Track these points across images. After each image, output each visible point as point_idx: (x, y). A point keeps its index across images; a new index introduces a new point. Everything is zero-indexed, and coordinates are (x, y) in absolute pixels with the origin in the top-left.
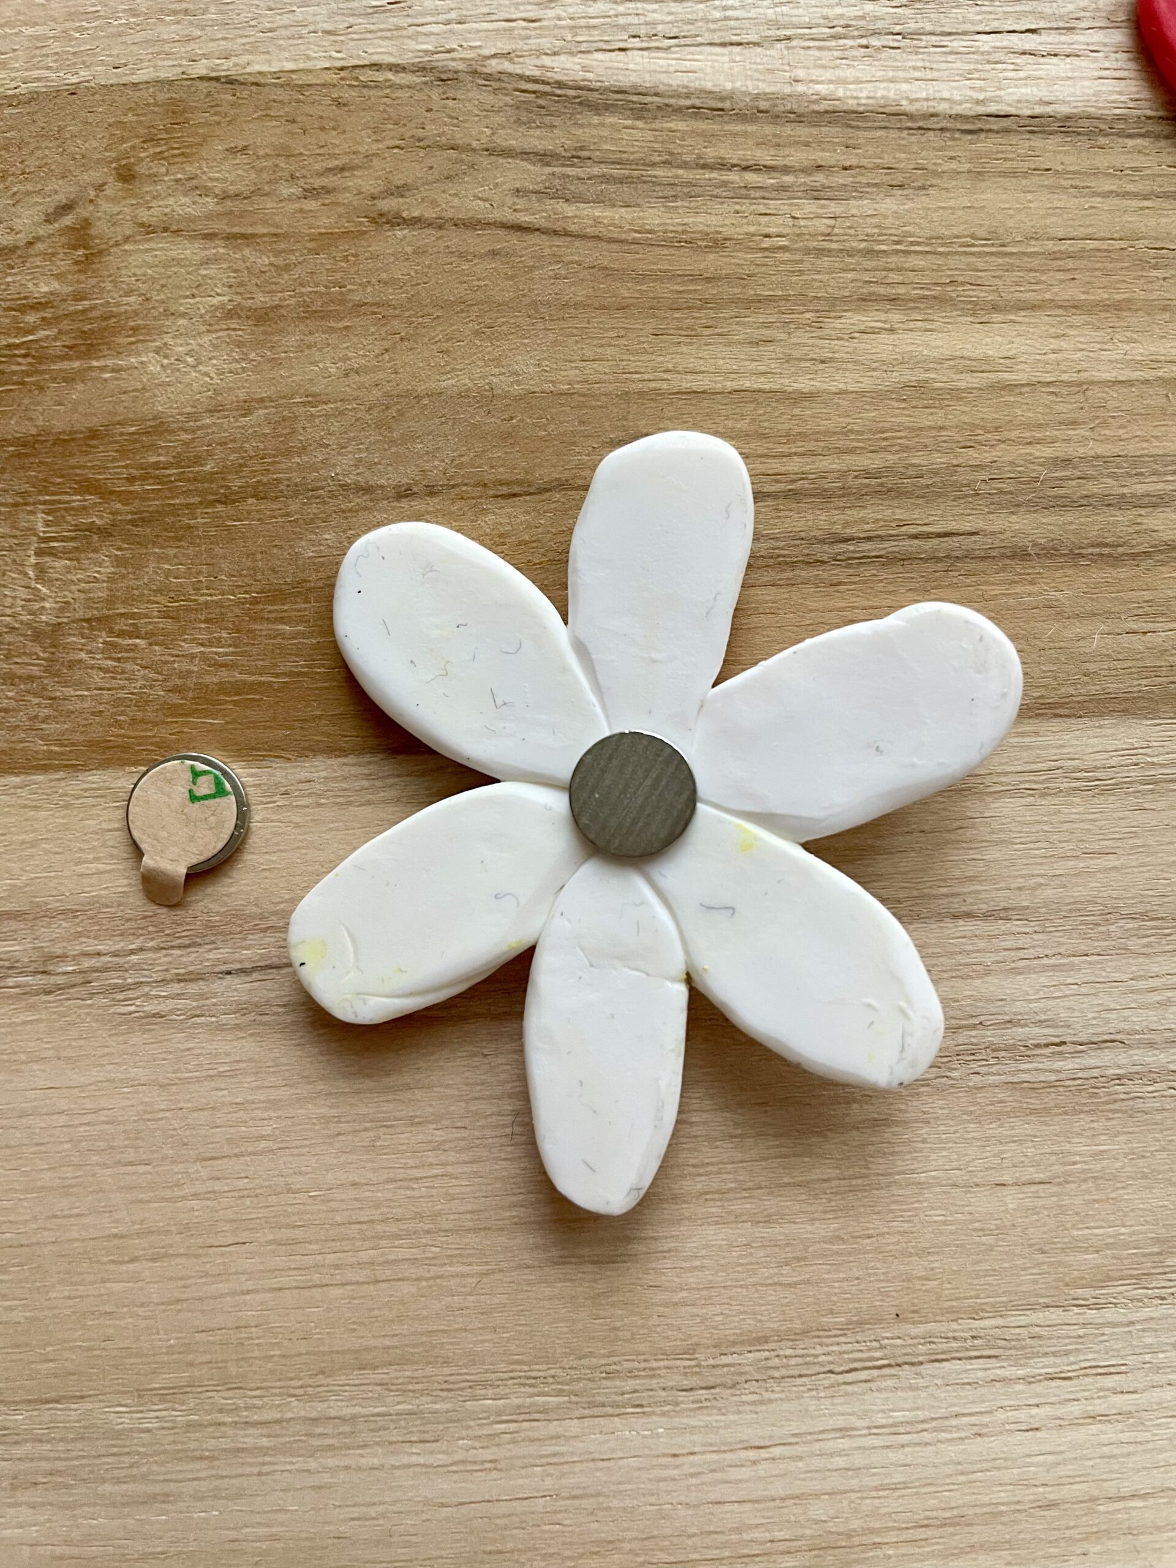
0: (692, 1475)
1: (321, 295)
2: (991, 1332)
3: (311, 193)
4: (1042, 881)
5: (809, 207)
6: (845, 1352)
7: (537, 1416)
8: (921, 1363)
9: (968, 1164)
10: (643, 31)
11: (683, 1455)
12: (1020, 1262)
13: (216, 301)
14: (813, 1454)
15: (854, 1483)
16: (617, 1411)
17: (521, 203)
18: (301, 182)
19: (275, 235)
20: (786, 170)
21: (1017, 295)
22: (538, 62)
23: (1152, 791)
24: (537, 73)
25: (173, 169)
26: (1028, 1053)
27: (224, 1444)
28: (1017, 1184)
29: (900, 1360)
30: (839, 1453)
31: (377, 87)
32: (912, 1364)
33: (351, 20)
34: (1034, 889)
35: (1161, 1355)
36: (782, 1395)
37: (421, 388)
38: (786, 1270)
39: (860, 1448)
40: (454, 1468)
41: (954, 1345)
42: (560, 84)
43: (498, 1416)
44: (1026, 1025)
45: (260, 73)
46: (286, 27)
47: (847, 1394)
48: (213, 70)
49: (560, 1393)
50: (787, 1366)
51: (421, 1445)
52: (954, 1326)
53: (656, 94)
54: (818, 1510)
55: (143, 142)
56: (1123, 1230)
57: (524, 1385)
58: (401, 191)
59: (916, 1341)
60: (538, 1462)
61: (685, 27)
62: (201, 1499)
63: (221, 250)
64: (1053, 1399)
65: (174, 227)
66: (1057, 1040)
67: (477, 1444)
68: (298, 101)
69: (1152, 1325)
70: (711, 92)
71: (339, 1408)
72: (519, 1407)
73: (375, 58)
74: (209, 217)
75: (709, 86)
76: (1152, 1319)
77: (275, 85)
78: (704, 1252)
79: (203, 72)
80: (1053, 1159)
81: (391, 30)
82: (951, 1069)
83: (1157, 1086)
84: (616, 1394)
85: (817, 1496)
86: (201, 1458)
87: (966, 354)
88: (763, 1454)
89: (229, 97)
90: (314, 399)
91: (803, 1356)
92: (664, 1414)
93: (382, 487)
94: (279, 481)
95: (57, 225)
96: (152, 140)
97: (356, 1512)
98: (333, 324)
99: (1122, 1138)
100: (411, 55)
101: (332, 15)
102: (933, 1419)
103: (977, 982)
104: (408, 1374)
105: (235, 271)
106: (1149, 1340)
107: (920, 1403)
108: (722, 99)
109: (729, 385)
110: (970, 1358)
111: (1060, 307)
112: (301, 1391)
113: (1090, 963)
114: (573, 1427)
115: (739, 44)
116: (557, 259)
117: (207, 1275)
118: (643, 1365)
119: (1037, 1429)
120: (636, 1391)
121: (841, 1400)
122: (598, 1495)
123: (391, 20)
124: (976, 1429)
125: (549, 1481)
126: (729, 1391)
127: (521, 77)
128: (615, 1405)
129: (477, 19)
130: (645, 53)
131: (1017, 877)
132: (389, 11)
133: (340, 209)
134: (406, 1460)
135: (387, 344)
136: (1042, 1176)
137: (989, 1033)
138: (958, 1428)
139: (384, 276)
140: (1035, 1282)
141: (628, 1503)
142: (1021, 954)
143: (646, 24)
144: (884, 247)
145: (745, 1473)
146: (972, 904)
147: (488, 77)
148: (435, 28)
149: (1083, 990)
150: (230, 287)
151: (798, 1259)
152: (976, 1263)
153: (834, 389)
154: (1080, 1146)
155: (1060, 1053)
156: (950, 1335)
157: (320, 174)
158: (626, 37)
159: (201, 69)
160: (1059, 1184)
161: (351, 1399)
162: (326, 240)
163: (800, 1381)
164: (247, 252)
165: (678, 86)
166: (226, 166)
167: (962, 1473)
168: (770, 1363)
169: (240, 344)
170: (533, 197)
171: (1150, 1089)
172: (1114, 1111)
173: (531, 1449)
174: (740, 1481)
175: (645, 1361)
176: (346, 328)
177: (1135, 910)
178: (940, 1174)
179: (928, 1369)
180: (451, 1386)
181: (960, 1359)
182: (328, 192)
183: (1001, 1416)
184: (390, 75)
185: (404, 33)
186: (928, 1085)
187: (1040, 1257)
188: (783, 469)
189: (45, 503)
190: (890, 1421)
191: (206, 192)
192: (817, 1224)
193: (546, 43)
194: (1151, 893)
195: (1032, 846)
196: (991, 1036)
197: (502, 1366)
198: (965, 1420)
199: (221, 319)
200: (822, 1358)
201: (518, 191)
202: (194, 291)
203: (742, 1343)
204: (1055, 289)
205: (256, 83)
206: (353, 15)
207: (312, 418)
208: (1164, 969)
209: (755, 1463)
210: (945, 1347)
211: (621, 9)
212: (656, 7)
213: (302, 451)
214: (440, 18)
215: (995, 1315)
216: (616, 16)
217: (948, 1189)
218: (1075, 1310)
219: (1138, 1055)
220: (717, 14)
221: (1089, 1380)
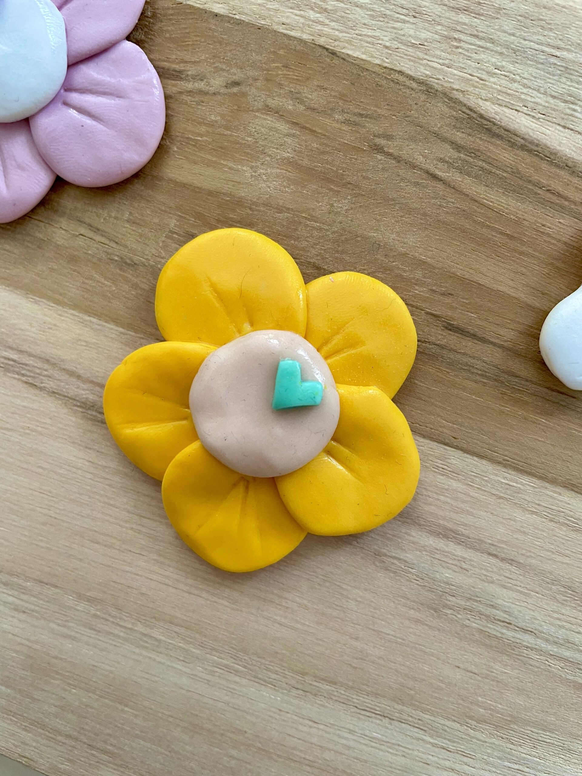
0: (284, 721)
1: (334, 171)
2: (427, 721)
3: (346, 122)
4: (533, 555)
5: (569, 220)
6: (365, 702)
7: (232, 671)
8: (393, 720)
9: (448, 653)
10: (530, 105)
11: (283, 711)
12: (451, 700)
13: (286, 155)
14: (335, 734)
15: (347, 752)
16: (265, 684)
17: (440, 165)
18: (345, 115)
19: (324, 135)
22: (476, 101)
24: (473, 106)
25: (291, 85)
26: (494, 621)
27: (106, 628)
28: (464, 669)
29: (386, 715)
30: (346, 739)
31: (398, 83)
32: (390, 719)
33: (399, 45)
34: (528, 557)
35: (491, 759)
36: (333, 707)
37: (359, 232)
38: (355, 661)
39: (354, 740)
40: (192, 676)
41: (410, 719)
42: (482, 116)
43: (217, 665)
44: (498, 610)
45: (348, 54)
46: (368, 36)
47: (359, 718)
48: (327, 44)
49: (245, 667)
50: (338, 697)
51: (182, 662)
52: (414, 712)
53: (523, 139)
54: (327, 755)
55: (283, 66)
56: (500, 706)
57: (232, 657)
58: (389, 137)
59: (395, 711)
60: (225, 688)
61: (551, 112)
62: (89, 645)
63: (298, 133)
64: (440, 756)
65: (281, 113)
66: (508, 621)
67: (204, 671)
68: (359, 75)
69: (494, 747)
70: (549, 148)
71: (156, 634)
72: (227, 665)
73: (404, 69)
74: (298, 115)
75: (549, 144)
76: (494, 744)
77: (353, 63)
78: (325, 640)
79: (322, 43)
80: (484, 667)
81: (415, 58)
82: (459, 614)
83: (541, 657)
84: (267, 677)
85: (330, 750)
86: (95, 630)
88: (315, 725)
89: (329, 61)
90: (313, 218)
91: (347, 696)
92: (282, 693)
93: (324, 269)
95: (229, 91)
96: (287, 67)
97: (147, 676)
98: (333, 187)
99: (517, 671)
100: (420, 74)
101: (392, 39)
102: (388, 742)
103: (486, 584)
104: (189, 633)
105: (299, 145)
106: (489, 751)
107: (386, 734)
108: (552, 153)
109: (496, 286)
110: (414, 727)
112: (144, 621)
113: (537, 597)
114: (244, 682)
115: (572, 130)
116: (444, 198)
117: (124, 561)
118: (282, 671)
119: (428, 764)
120: (275, 679)
121: (355, 719)
122: (245, 711)
123: (418, 53)
124: (404, 754)
125: (227, 698)
126: (312, 696)
127: (465, 105)
128: (265, 681)
129: (457, 68)
130: (527, 117)
131: (523, 549)
132: (419, 48)
133: (358, 135)
134: (174, 665)
135: (353, 206)
136: (476, 671)
137: (481, 606)
138: (397, 750)
139: (364, 174)
140: (454, 710)
141: (254, 719)
142: (510, 581)
143: (534, 103)
145: (305, 729)
146: (499, 552)
147: (450, 99)
148: (436, 65)
149: (529, 607)
150: (295, 151)
151: (362, 659)
152: (433, 692)
154: (497, 666)
155: (507, 627)
156: (411, 714)
157: (355, 114)
158: (521, 105)
159: (322, 41)
160: (482, 678)
161: (163, 633)
162: (346, 147)
163: (342, 705)
164: (309, 138)
165: (535, 138)
166: (315, 94)
167: (391, 767)
168: (333, 693)
169: (289, 179)
170: (446, 165)
171: (538, 657)
172: (519, 659)
173: (224, 682)
174: (302, 731)
175: (284, 670)
176: (338, 191)
177: (567, 584)
178: (435, 652)
179: (396, 723)
180: (203, 645)
181: (410, 725)
182: (356, 125)
183: (416, 753)
184: (406, 80)
185: (421, 62)
186: (446, 615)
187: (461, 702)
188: (502, 334)
189: (179, 216)
190: (371, 736)
191: (302, 102)
192: (376, 649)
193: (483, 93)
194: (577, 580)
195: (536, 539)
196: (482, 608)
197: (226, 647)
198: (401, 748)
199: (285, 164)
200: (355, 700)
201: (441, 159)
202: (278, 147)
203: (326, 681)
205: (344, 59)
206: (401, 43)
207: (307, 226)
208: (567, 613)
209: (311, 727)
210: (406, 718)
211: (525, 91)
212: (542, 96)
213: (297, 239)
214: (441, 61)
215: (433, 715)
216: (522, 93)
217: (435, 659)
218: (465, 727)
219: (539, 642)
220: (568, 111)
221: (458, 755)
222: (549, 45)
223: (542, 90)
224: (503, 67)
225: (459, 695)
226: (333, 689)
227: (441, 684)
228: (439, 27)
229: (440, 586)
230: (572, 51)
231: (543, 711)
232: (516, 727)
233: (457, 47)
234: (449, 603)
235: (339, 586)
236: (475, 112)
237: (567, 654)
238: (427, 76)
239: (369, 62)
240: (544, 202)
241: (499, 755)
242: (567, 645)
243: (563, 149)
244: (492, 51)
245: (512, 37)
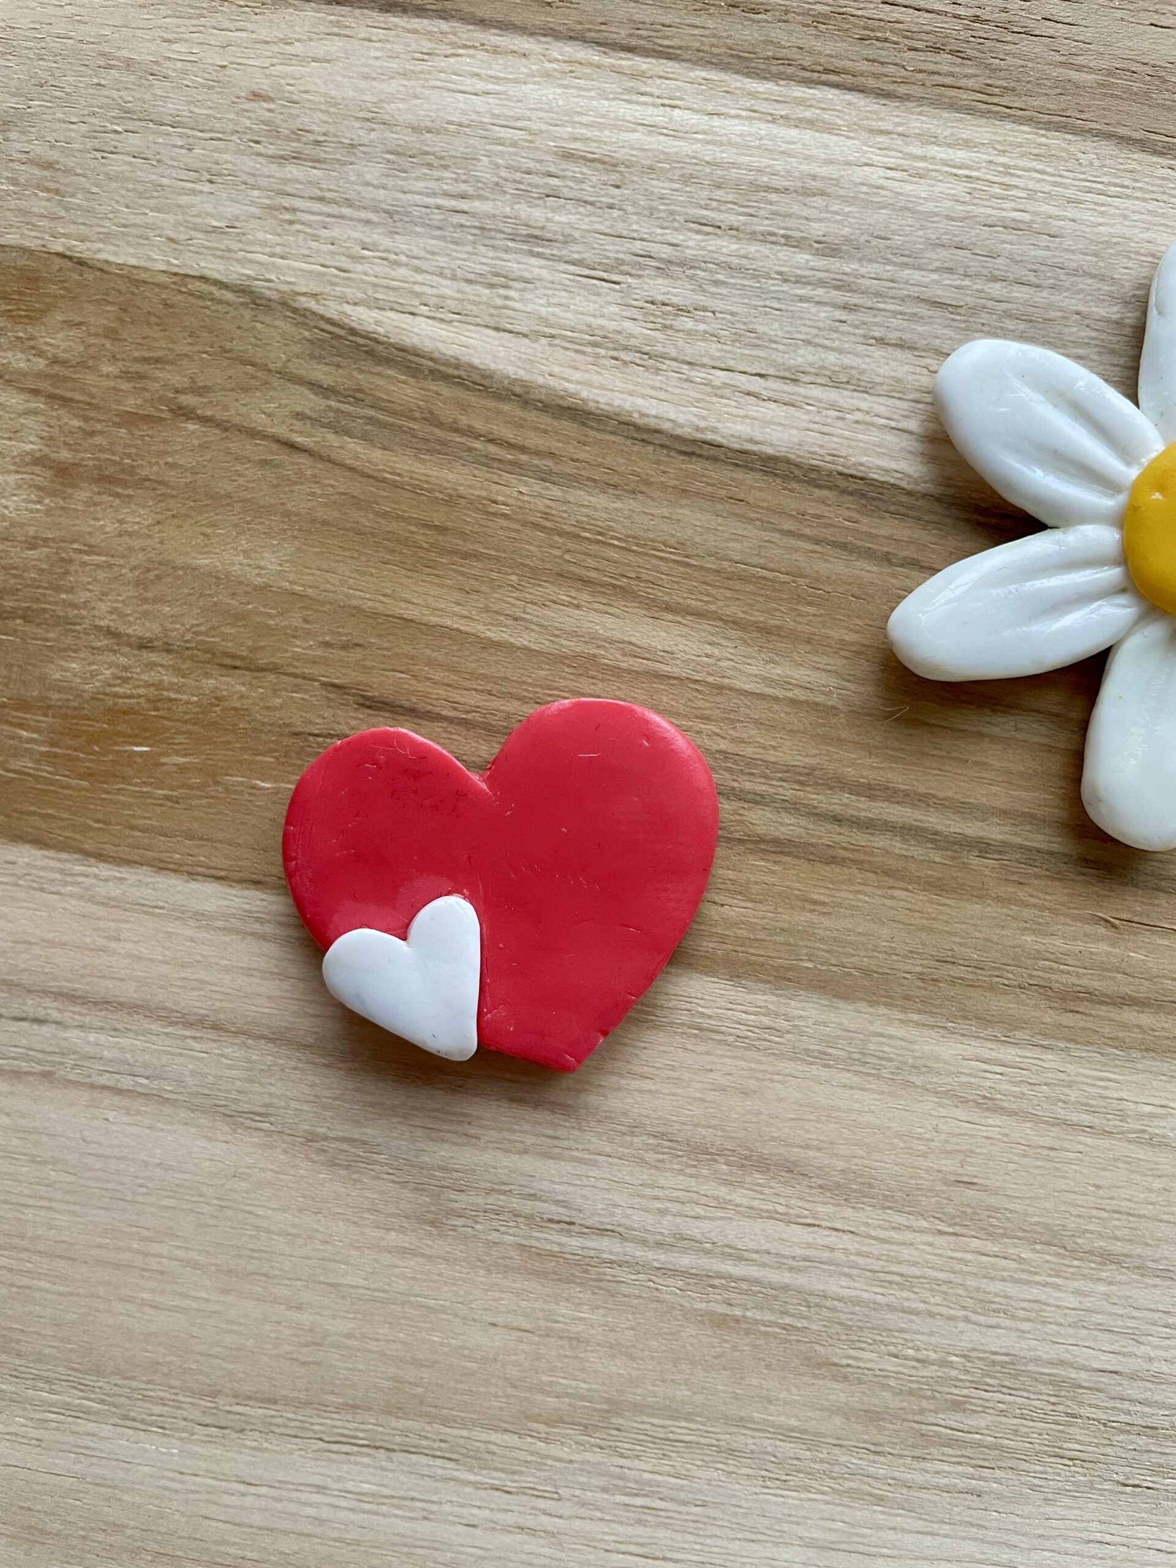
0: (193, 1492)
1: (115, 463)
2: (456, 1440)
3: (125, 375)
5: (537, 486)
6: (336, 1427)
7: (80, 1415)
8: (394, 1451)
9: (471, 1302)
10: (432, 301)
11: (188, 1474)
12: (493, 1390)
13: (28, 447)
14: (291, 1500)
15: (318, 1530)
16: (144, 1427)
17: (298, 425)
18: (120, 364)
19: (89, 404)
20: (523, 449)
21: (689, 601)
22: (339, 308)
23: (696, 1036)
24: (336, 317)
25: (19, 327)
26: (543, 1224)
28: (505, 1327)
29: (378, 1444)
31: (201, 297)
32: (388, 1450)
33: (193, 233)
35: (589, 1494)
36: (278, 1448)
37: (180, 561)
38: (304, 1350)
39: (328, 1504)
40: (8, 1437)
41: (424, 1443)
42: (353, 331)
43: (49, 1407)
44: (545, 1201)
45: (107, 261)
46: (135, 225)
48: (69, 249)
49: (102, 1402)
50: (285, 1426)
52: (428, 1428)
53: (432, 359)
54: (285, 1545)
56: (583, 1385)
57: (76, 1388)
58: (202, 391)
59: (394, 1432)
60: (74, 1450)
61: (469, 307)
63: (42, 406)
64: (492, 1506)
65: (6, 377)
66: (568, 1219)
67: (29, 1424)
68: (132, 293)
69: (589, 1468)
70: (476, 368)
72: (68, 1404)
73: (207, 272)
74: (40, 375)
75: (476, 362)
76: (588, 1462)
77: (118, 275)
78: (242, 1320)
79: (60, 249)
80: (540, 1314)
81: (222, 250)
82: (476, 1222)
83: (641, 1277)
84: (147, 1413)
85: (286, 1533)
87: (633, 640)
88: (252, 1489)
89: (76, 277)
90: (91, 550)
91: (300, 1421)
92: (181, 1439)
93: (129, 635)
94: (45, 610)
98: (119, 490)
99: (602, 1311)
100: (235, 276)
101: (178, 224)
102: (392, 1497)
103: (515, 1157)
105: (49, 426)
106: (581, 1479)
107: (385, 1481)
108: (483, 377)
109: (434, 620)
110: (434, 1456)
111: (721, 619)
113: (610, 1164)
114: (107, 1430)
115: (511, 332)
116: (316, 480)
118: (172, 1397)
119: (474, 1526)
120: (162, 1416)
121: (324, 1463)
122: (115, 1487)
123: (226, 241)
124: (425, 1514)
125: (78, 1467)
126: (237, 1435)
127: (322, 317)
128: (142, 1421)
129: (296, 257)
130: (430, 321)
132: (226, 233)
133: (148, 395)
135: (159, 517)
136: (528, 1326)
137: (515, 1200)
138: (411, 1509)
139: (170, 460)
140: (501, 1409)
141: (137, 1499)
142: (556, 1143)
143: (438, 296)
144: (587, 535)
145: (234, 1501)
147: (295, 310)
148: (259, 257)
149: (600, 1185)
150: (42, 438)
151: (316, 1344)
152: (457, 1381)
153: (518, 644)
154: (564, 1309)
155: (568, 1231)
156: (423, 1433)
157: (136, 360)
158: (417, 304)
159: (59, 246)
160: (540, 1336)
162: (130, 420)
163: (294, 1440)
164: (62, 412)
165: (451, 356)
166: (61, 335)
167: (406, 1545)
168: (274, 1421)
169: (39, 488)
170: (308, 423)
171: (635, 1277)
172: (600, 1288)
173: (71, 1439)
174: (228, 1506)
175: (175, 1394)
176: (130, 496)
177: (658, 1130)
178: (448, 1304)
179: (398, 1457)
180: (18, 1374)
181: (427, 1455)
182: (141, 377)
183: (447, 1508)
184: (213, 289)
185: (233, 255)
186: (455, 1230)
187: (510, 1391)
188: (462, 700)
190: (358, 1490)
191: (40, 354)
192: (338, 1320)
193: (350, 293)
194: (674, 1118)
196: (515, 1203)
197: (61, 1369)
198: (419, 1504)
199: (29, 464)
200: (317, 1427)
201: (298, 414)
202: (11, 435)
203: (256, 1399)
204: (720, 604)
205: (102, 269)
206: (195, 229)
207: (84, 564)
208: (670, 1183)
209: (244, 1495)
210: (417, 1442)
211: (419, 278)
212: (448, 282)
213: (70, 590)
214: (268, 250)
215: (464, 1427)
216: (415, 283)
217: (450, 1317)
218: (529, 1439)
219: (630, 1248)
220: (499, 302)
221: (525, 1498)
222: (446, 194)
223: (447, 272)
224: (375, 244)
225: (506, 1379)
226: (273, 1413)
227: (469, 1365)
228: (256, 193)
229: (433, 1177)
230: (487, 199)
231: (664, 1381)
232: (621, 1421)
233: (291, 222)
234: (456, 1205)
235: (250, 1213)
236: (342, 327)
237: (685, 1261)
238: (249, 277)
239: (146, 269)
240: (488, 462)
241: (601, 1484)
242: (681, 1244)
243: (501, 367)
244: (351, 219)
245: (382, 192)
